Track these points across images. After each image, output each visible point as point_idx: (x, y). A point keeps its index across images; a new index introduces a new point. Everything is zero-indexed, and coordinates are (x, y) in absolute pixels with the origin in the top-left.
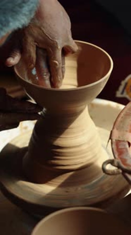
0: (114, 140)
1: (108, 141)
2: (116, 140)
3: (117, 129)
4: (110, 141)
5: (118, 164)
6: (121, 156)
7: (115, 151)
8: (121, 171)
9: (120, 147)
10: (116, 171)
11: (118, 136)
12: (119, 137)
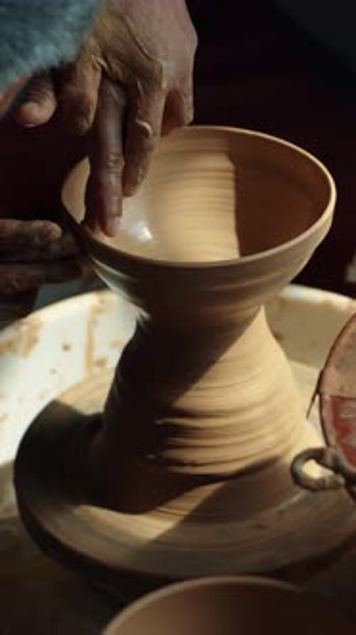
0: (327, 397)
1: (313, 399)
2: (332, 397)
3: (338, 367)
4: (317, 398)
5: (336, 460)
6: (344, 441)
7: (329, 426)
8: (341, 480)
9: (343, 416)
10: (328, 480)
11: (338, 386)
12: (342, 389)
